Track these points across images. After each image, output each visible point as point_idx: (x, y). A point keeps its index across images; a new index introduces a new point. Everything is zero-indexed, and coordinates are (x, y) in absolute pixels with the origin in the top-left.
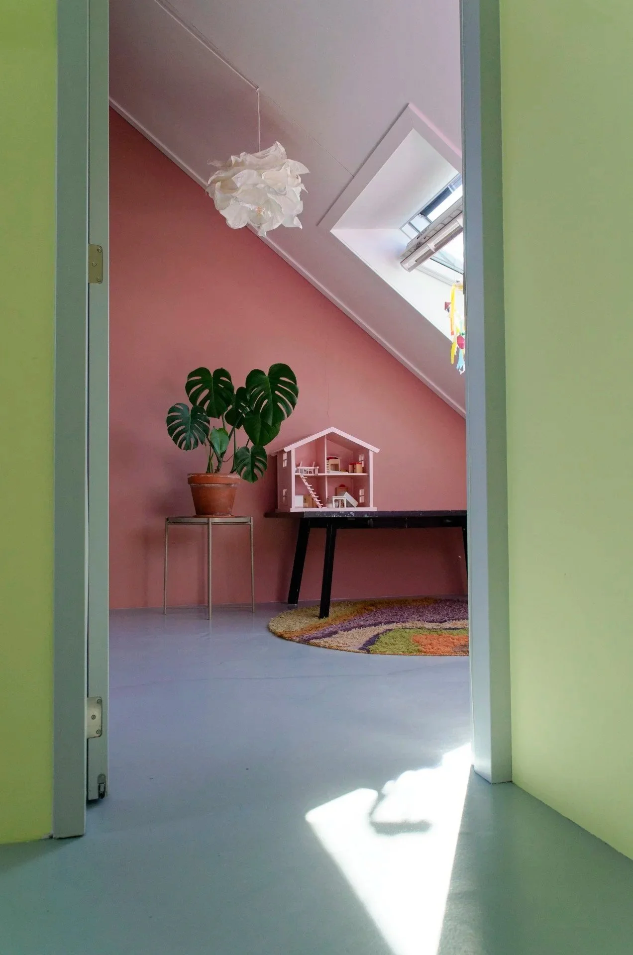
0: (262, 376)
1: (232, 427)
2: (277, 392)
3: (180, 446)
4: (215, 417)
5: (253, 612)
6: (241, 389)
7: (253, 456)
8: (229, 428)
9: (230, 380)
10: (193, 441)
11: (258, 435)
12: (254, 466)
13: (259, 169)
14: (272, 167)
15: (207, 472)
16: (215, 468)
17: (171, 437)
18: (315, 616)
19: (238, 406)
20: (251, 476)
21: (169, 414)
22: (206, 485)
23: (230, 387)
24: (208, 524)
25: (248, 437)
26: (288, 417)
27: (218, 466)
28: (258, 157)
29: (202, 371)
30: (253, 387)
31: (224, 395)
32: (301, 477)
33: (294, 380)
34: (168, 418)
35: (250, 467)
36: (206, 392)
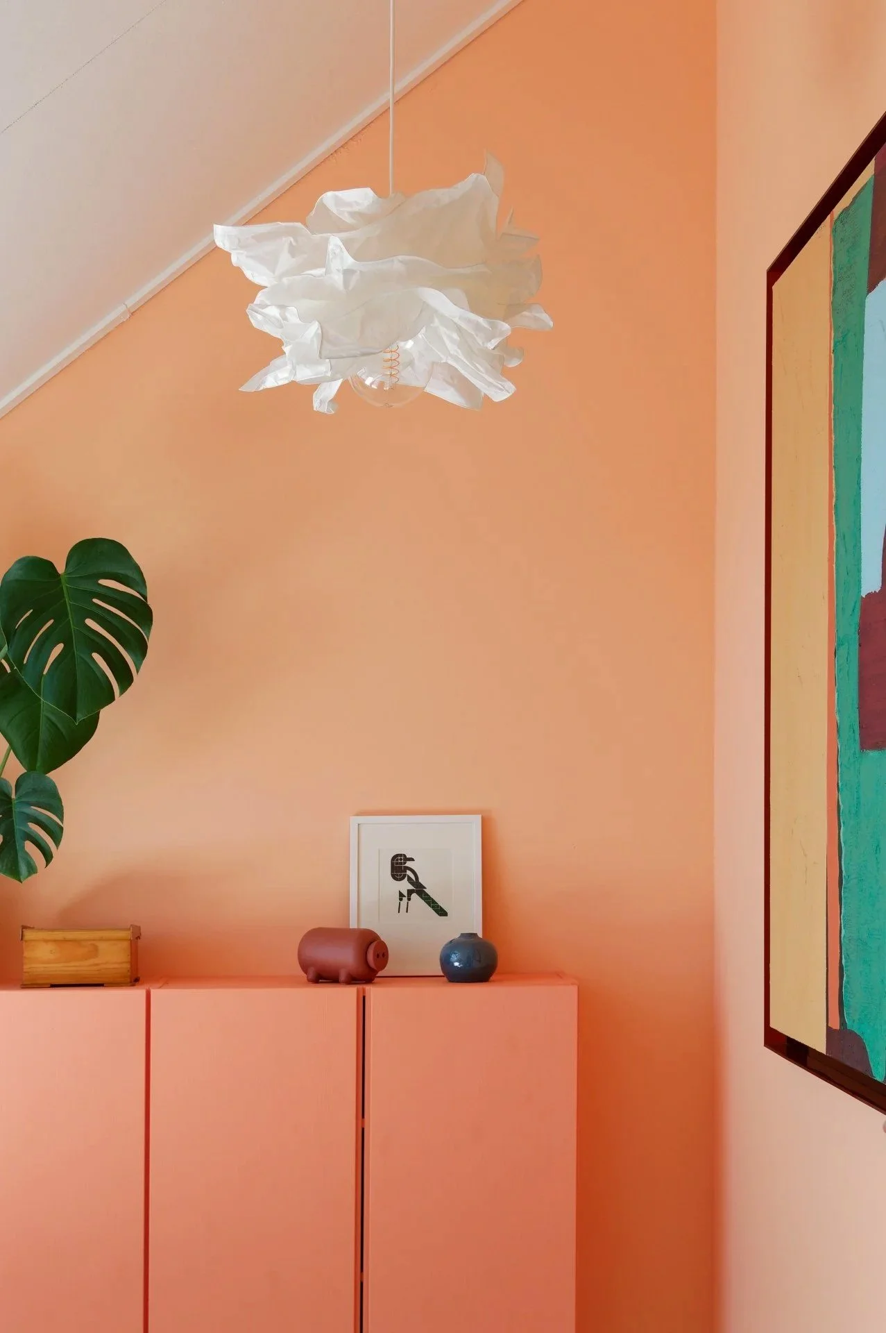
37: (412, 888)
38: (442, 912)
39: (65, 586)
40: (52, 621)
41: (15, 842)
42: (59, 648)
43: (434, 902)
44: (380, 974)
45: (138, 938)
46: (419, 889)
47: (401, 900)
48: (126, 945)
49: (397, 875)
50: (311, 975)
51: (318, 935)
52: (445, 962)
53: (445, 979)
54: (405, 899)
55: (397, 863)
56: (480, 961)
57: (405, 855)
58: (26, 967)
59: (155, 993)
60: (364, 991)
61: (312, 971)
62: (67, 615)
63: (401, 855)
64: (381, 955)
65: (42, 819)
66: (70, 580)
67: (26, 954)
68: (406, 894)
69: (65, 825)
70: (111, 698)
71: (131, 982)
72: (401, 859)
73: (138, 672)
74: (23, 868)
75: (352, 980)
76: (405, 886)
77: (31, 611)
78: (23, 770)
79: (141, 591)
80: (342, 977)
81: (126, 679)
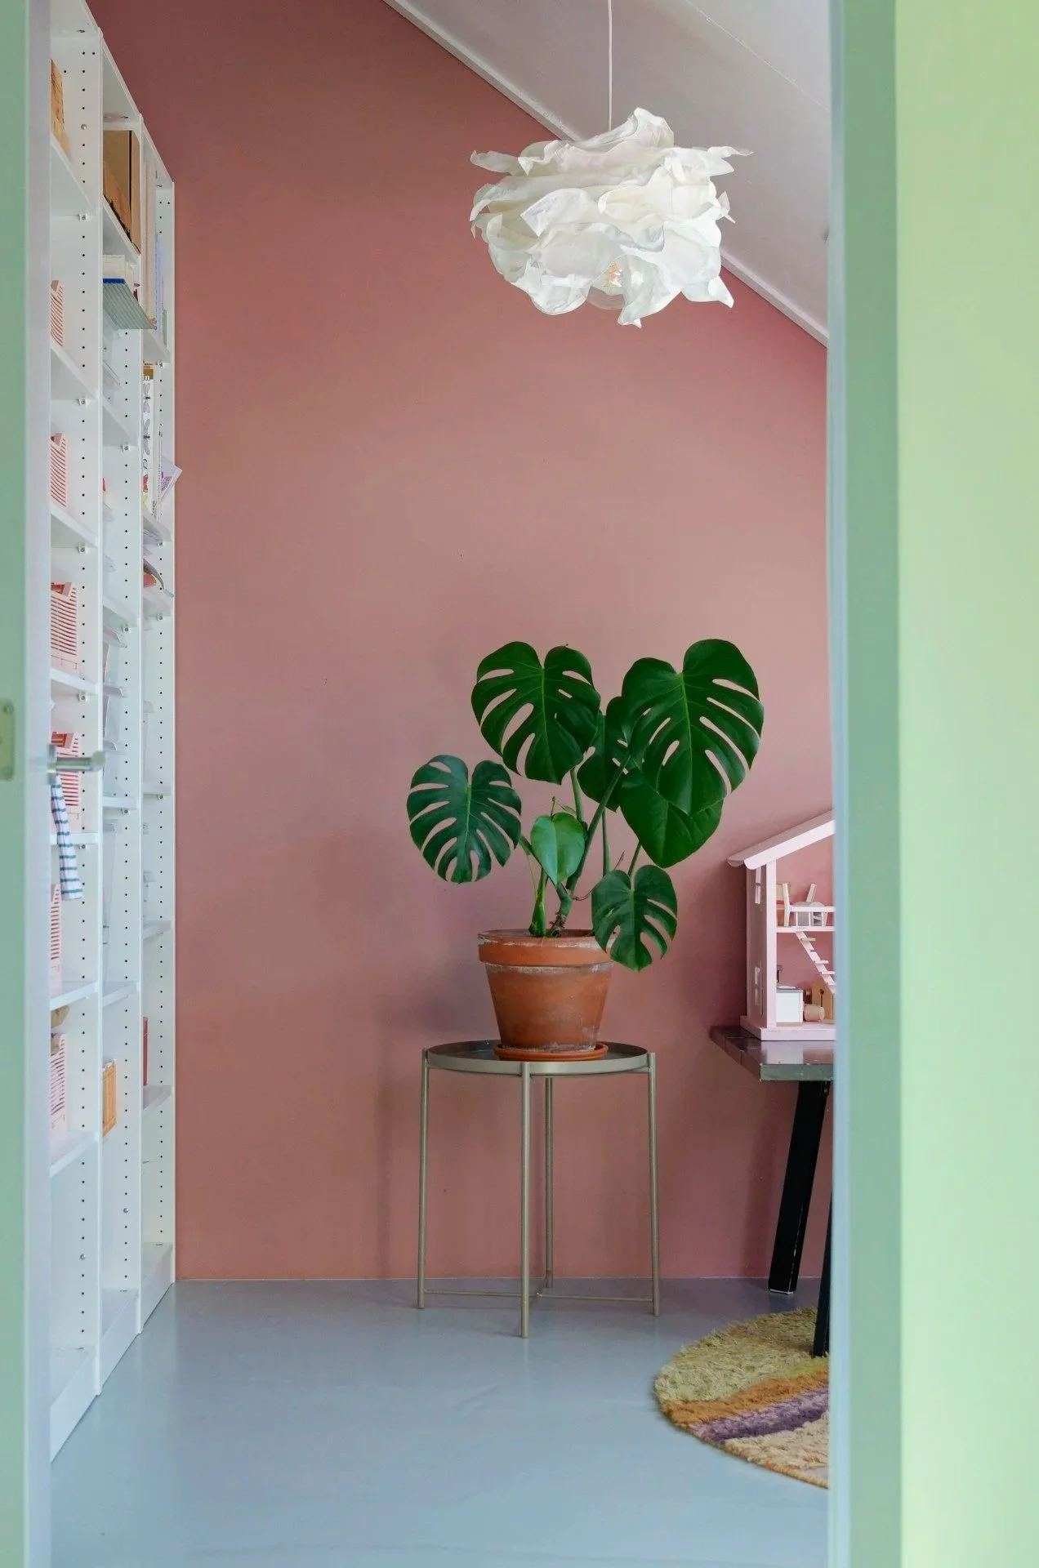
0: (668, 675)
1: (597, 805)
2: (704, 720)
3: (442, 872)
4: (549, 780)
5: (653, 1314)
6: (614, 703)
7: (640, 898)
8: (589, 806)
9: (589, 678)
10: (475, 857)
11: (661, 835)
12: (641, 925)
13: (592, 180)
14: (629, 175)
17: (420, 848)
18: (801, 1347)
19: (610, 748)
20: (632, 951)
21: (412, 786)
22: (521, 969)
23: (586, 697)
24: (520, 1075)
25: (637, 840)
26: (734, 787)
27: (560, 912)
28: (589, 150)
29: (515, 654)
30: (639, 704)
31: (573, 717)
32: (802, 936)
33: (752, 685)
34: (412, 797)
35: (629, 927)
36: (526, 710)
40: (668, 719)
42: (675, 745)
62: (683, 714)
69: (678, 917)
70: (723, 794)
78: (648, 860)
79: (753, 692)
81: (736, 778)
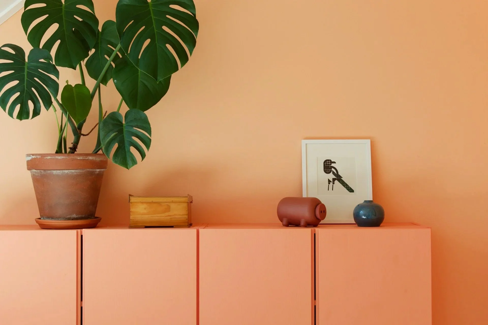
1: (96, 81)
2: (164, 28)
3: (11, 114)
6: (108, 24)
10: (31, 104)
15: (57, 152)
16: (69, 145)
25: (121, 97)
30: (127, 20)
36: (55, 27)
37: (335, 177)
38: (351, 190)
39: (151, 8)
40: (144, 27)
41: (125, 147)
42: (148, 41)
43: (347, 185)
44: (322, 222)
45: (191, 202)
46: (338, 178)
47: (329, 183)
48: (185, 205)
49: (327, 171)
50: (285, 223)
51: (287, 201)
52: (356, 216)
53: (356, 225)
54: (331, 183)
55: (327, 165)
56: (375, 215)
57: (331, 160)
58: (132, 217)
59: (202, 231)
60: (315, 231)
61: (285, 221)
62: (153, 24)
63: (329, 160)
64: (323, 212)
65: (140, 134)
66: (154, 5)
67: (132, 210)
68: (331, 180)
69: (152, 138)
70: (176, 69)
71: (188, 225)
72: (329, 162)
73: (191, 55)
74: (130, 162)
75: (308, 225)
76: (331, 176)
77: (133, 21)
78: (128, 109)
79: (192, 12)
80: (302, 223)
81: (184, 59)
